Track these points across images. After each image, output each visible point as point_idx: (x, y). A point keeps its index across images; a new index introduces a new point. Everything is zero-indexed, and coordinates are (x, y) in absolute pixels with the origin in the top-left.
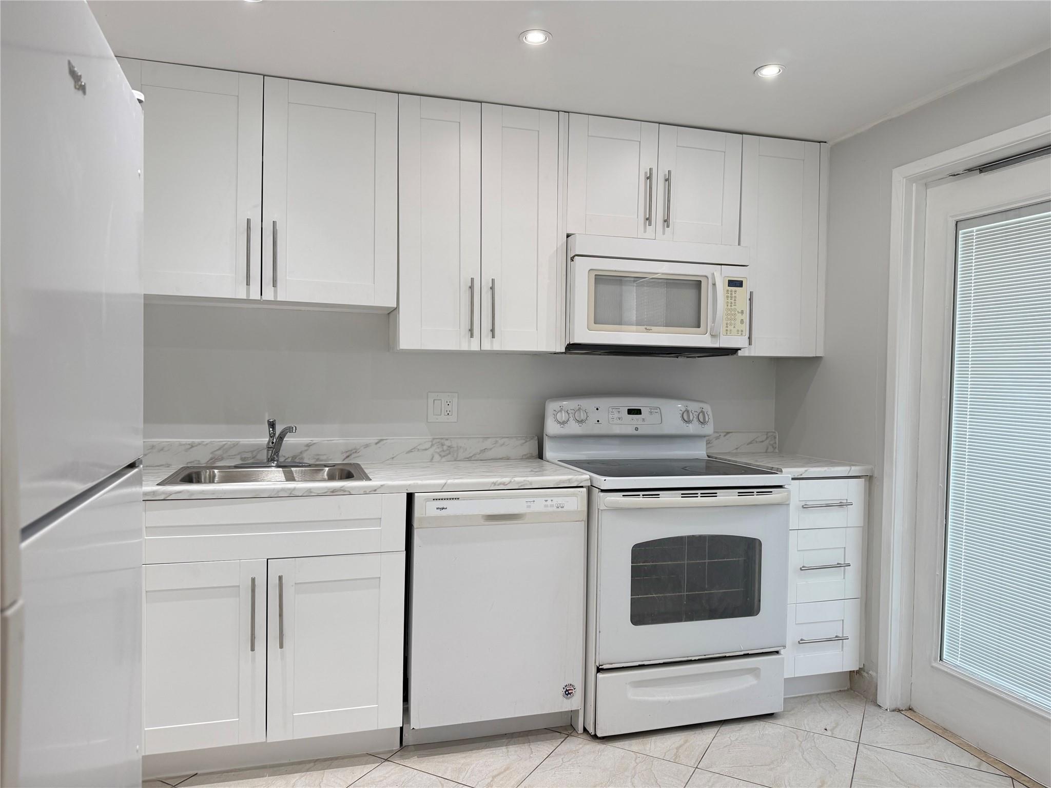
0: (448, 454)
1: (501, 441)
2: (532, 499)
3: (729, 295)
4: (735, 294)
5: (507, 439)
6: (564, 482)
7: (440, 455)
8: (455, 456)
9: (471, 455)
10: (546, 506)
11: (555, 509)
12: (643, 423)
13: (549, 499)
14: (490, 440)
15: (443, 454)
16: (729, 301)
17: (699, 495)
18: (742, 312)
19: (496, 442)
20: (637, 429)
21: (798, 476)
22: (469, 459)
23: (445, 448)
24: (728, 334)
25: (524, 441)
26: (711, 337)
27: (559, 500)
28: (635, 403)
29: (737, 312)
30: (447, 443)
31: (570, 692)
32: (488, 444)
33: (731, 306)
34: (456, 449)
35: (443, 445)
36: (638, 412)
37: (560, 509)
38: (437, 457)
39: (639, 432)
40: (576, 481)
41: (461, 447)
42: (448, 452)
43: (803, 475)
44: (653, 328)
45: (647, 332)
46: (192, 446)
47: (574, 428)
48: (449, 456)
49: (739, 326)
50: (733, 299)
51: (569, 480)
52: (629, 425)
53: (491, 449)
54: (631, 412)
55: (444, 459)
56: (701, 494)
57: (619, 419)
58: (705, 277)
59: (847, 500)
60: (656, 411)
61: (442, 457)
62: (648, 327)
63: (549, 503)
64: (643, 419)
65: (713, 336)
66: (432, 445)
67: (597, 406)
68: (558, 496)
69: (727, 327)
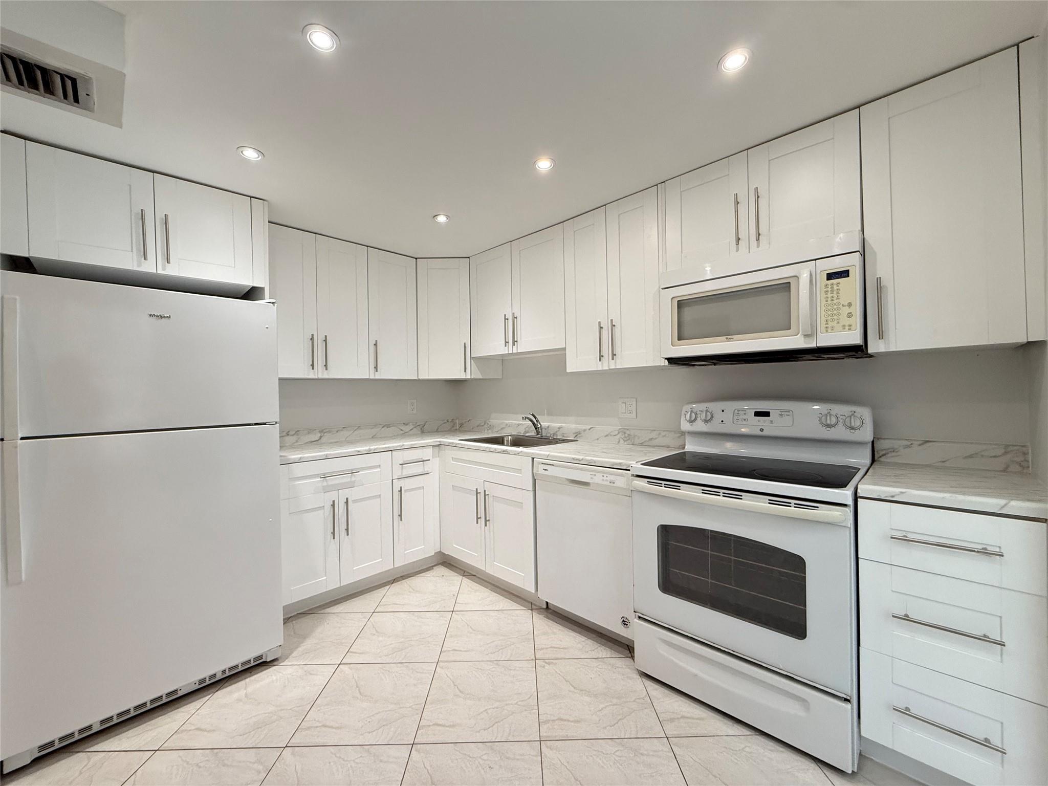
0: (628, 440)
1: (663, 434)
2: (594, 474)
3: (829, 289)
4: (838, 286)
5: (668, 432)
6: (616, 464)
7: (624, 440)
8: (633, 441)
9: (643, 441)
10: (603, 480)
11: (608, 483)
12: (771, 425)
13: (605, 475)
14: (656, 432)
15: (625, 439)
16: (829, 295)
17: (721, 494)
18: (850, 305)
19: (660, 434)
20: (762, 430)
21: (886, 497)
22: (641, 444)
23: (626, 435)
24: (829, 331)
25: (680, 435)
26: (805, 338)
27: (612, 478)
28: (762, 406)
29: (841, 306)
30: (628, 432)
31: (626, 623)
32: (654, 435)
33: (832, 300)
34: (633, 436)
35: (625, 433)
36: (767, 414)
37: (612, 484)
38: (622, 441)
39: (765, 433)
40: (625, 465)
41: (636, 436)
42: (628, 438)
43: (896, 497)
44: (735, 337)
45: (728, 341)
46: (519, 425)
47: (700, 426)
48: (629, 441)
49: (847, 321)
50: (835, 292)
51: (620, 464)
52: (753, 425)
53: (656, 438)
54: (758, 414)
55: (626, 443)
56: (723, 493)
57: (745, 420)
58: (795, 278)
59: (1000, 547)
60: (788, 413)
61: (625, 441)
62: (729, 337)
63: (605, 478)
64: (771, 422)
65: (806, 336)
66: (619, 433)
67: (723, 408)
68: (611, 474)
69: (827, 324)
